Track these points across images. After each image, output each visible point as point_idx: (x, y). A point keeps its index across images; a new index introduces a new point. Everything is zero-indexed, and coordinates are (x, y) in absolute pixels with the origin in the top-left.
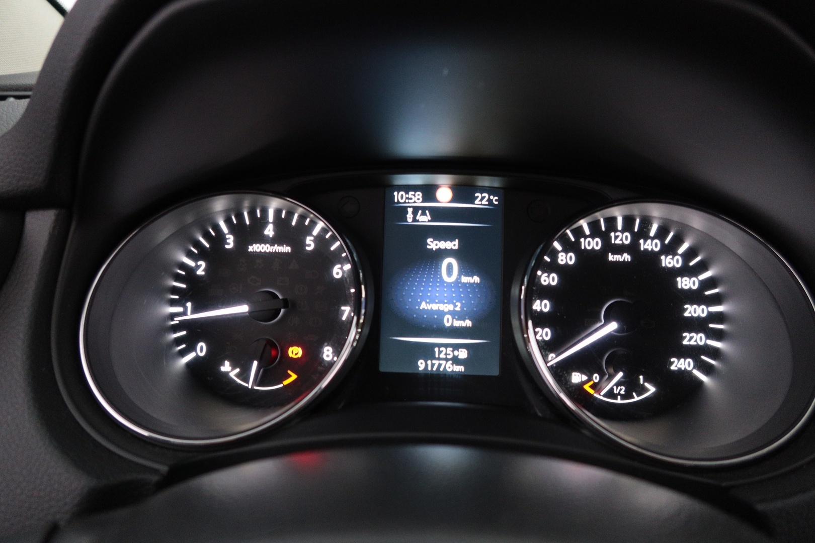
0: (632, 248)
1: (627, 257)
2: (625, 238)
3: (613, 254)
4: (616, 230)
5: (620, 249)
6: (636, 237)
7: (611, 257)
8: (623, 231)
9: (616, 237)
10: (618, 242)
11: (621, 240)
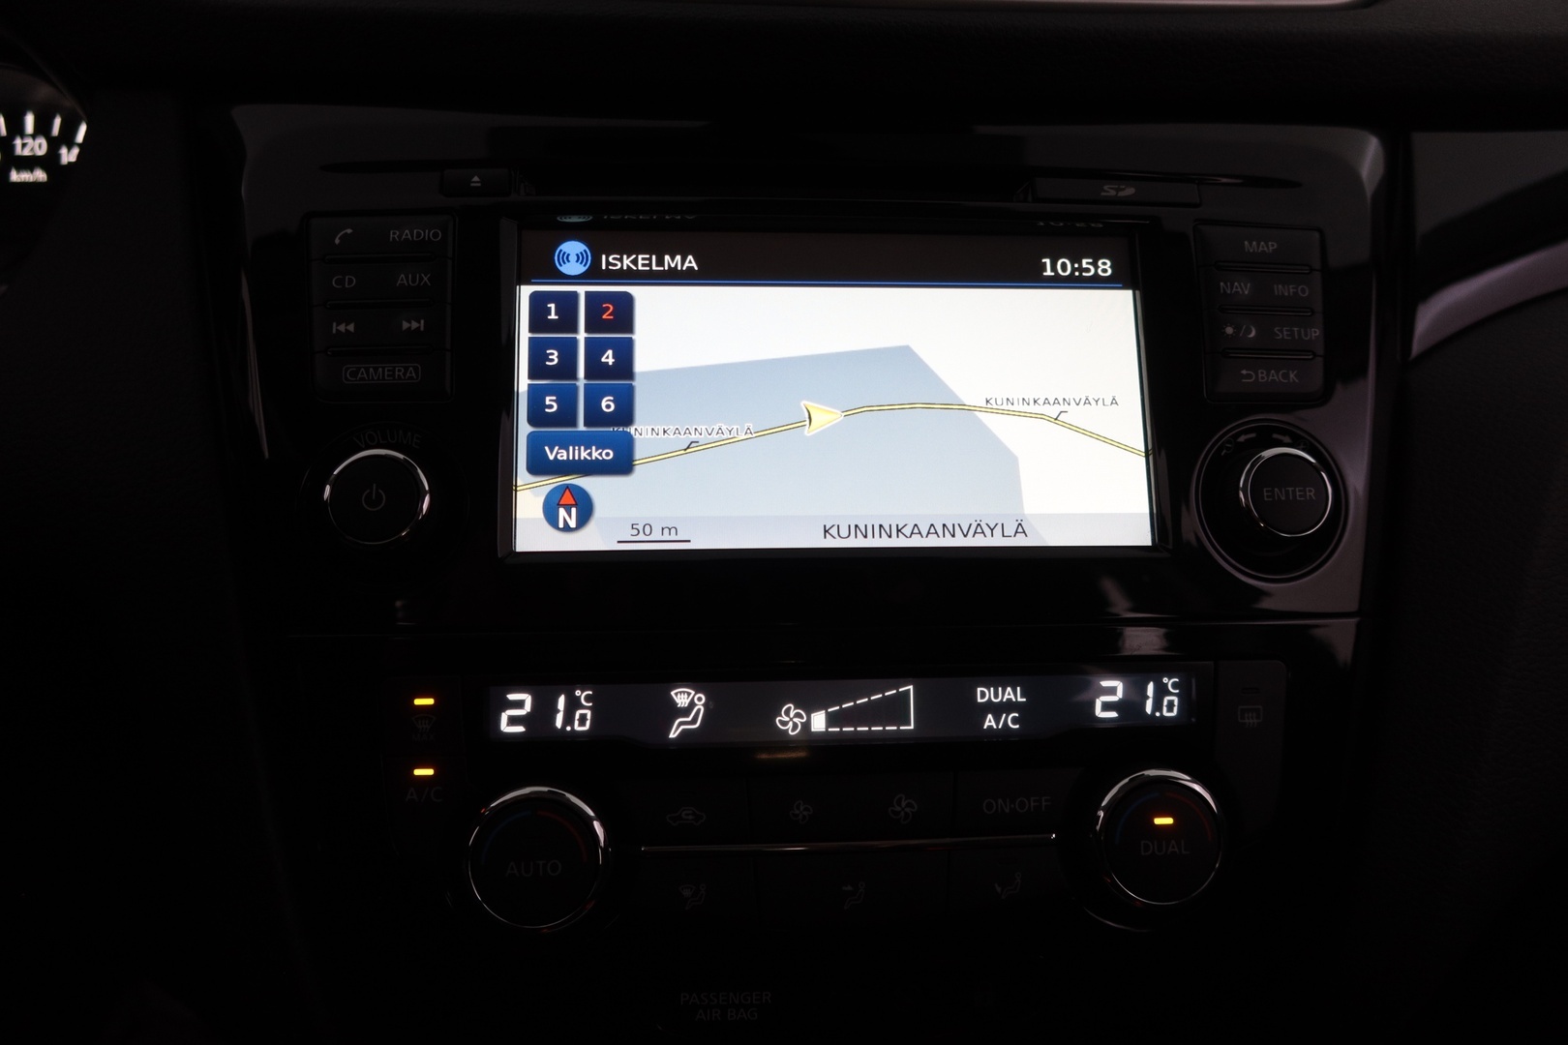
0: (49, 162)
1: (40, 175)
2: (39, 147)
3: (19, 169)
4: (23, 135)
5: (29, 163)
6: (54, 145)
7: (15, 176)
8: (34, 136)
9: (24, 145)
10: (27, 152)
11: (32, 150)
